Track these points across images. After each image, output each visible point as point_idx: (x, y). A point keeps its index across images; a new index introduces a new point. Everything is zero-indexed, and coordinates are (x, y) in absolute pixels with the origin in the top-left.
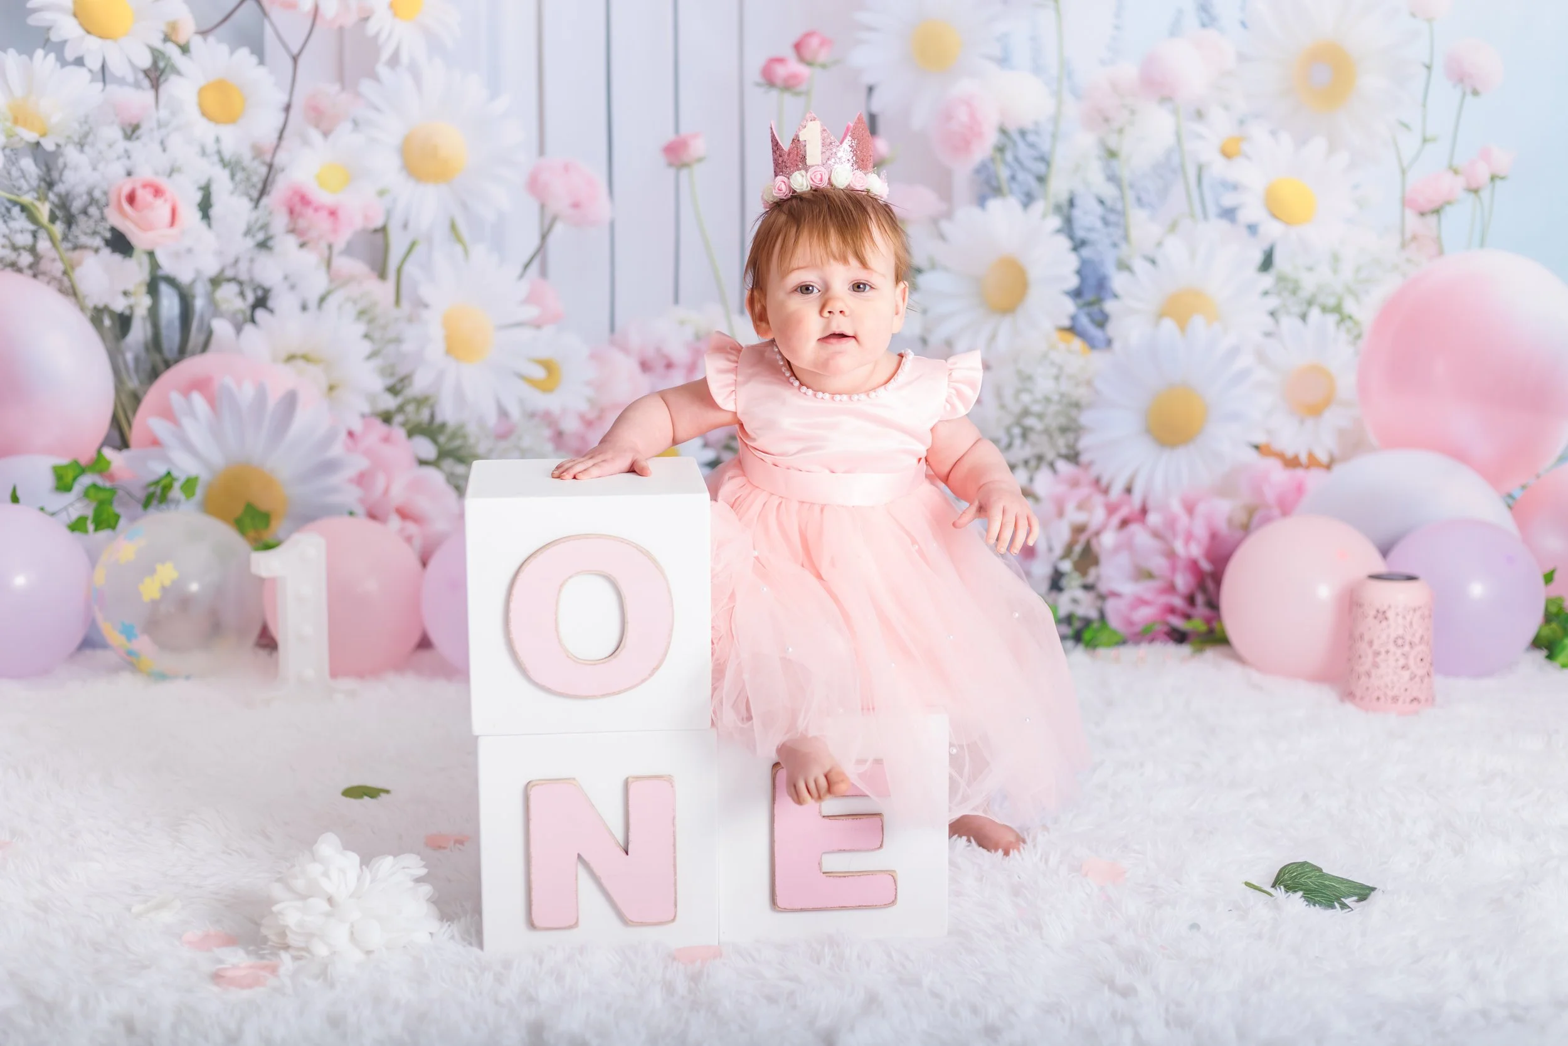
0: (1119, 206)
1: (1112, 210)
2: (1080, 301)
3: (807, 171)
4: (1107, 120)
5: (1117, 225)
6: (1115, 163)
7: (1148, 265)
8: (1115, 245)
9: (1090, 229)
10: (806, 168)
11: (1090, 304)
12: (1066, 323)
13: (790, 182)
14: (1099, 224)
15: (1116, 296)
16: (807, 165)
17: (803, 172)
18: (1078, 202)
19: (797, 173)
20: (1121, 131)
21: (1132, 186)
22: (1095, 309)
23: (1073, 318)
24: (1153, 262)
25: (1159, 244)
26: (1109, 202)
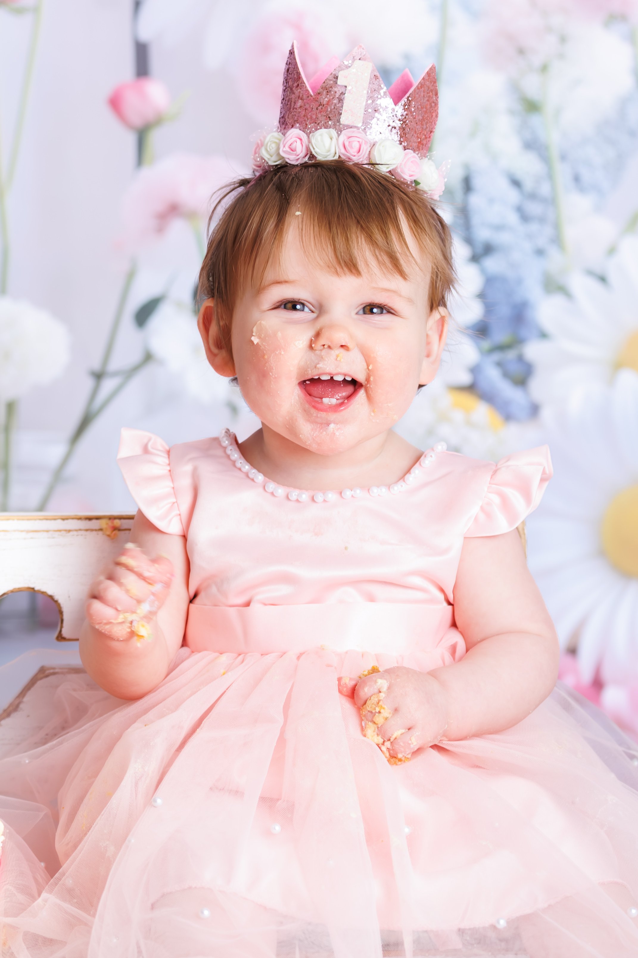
0: (545, 189)
1: (533, 196)
2: (486, 344)
3: (339, 132)
4: (521, 52)
5: (542, 220)
6: (535, 120)
7: (593, 284)
8: (540, 252)
9: (500, 228)
10: (339, 128)
11: (501, 348)
12: (465, 378)
13: (310, 142)
14: (513, 218)
15: (543, 335)
16: (340, 124)
17: (333, 132)
18: (477, 182)
19: (323, 131)
20: (544, 69)
21: (563, 158)
22: (511, 355)
23: (475, 370)
24: (603, 279)
25: (612, 251)
26: (528, 184)
